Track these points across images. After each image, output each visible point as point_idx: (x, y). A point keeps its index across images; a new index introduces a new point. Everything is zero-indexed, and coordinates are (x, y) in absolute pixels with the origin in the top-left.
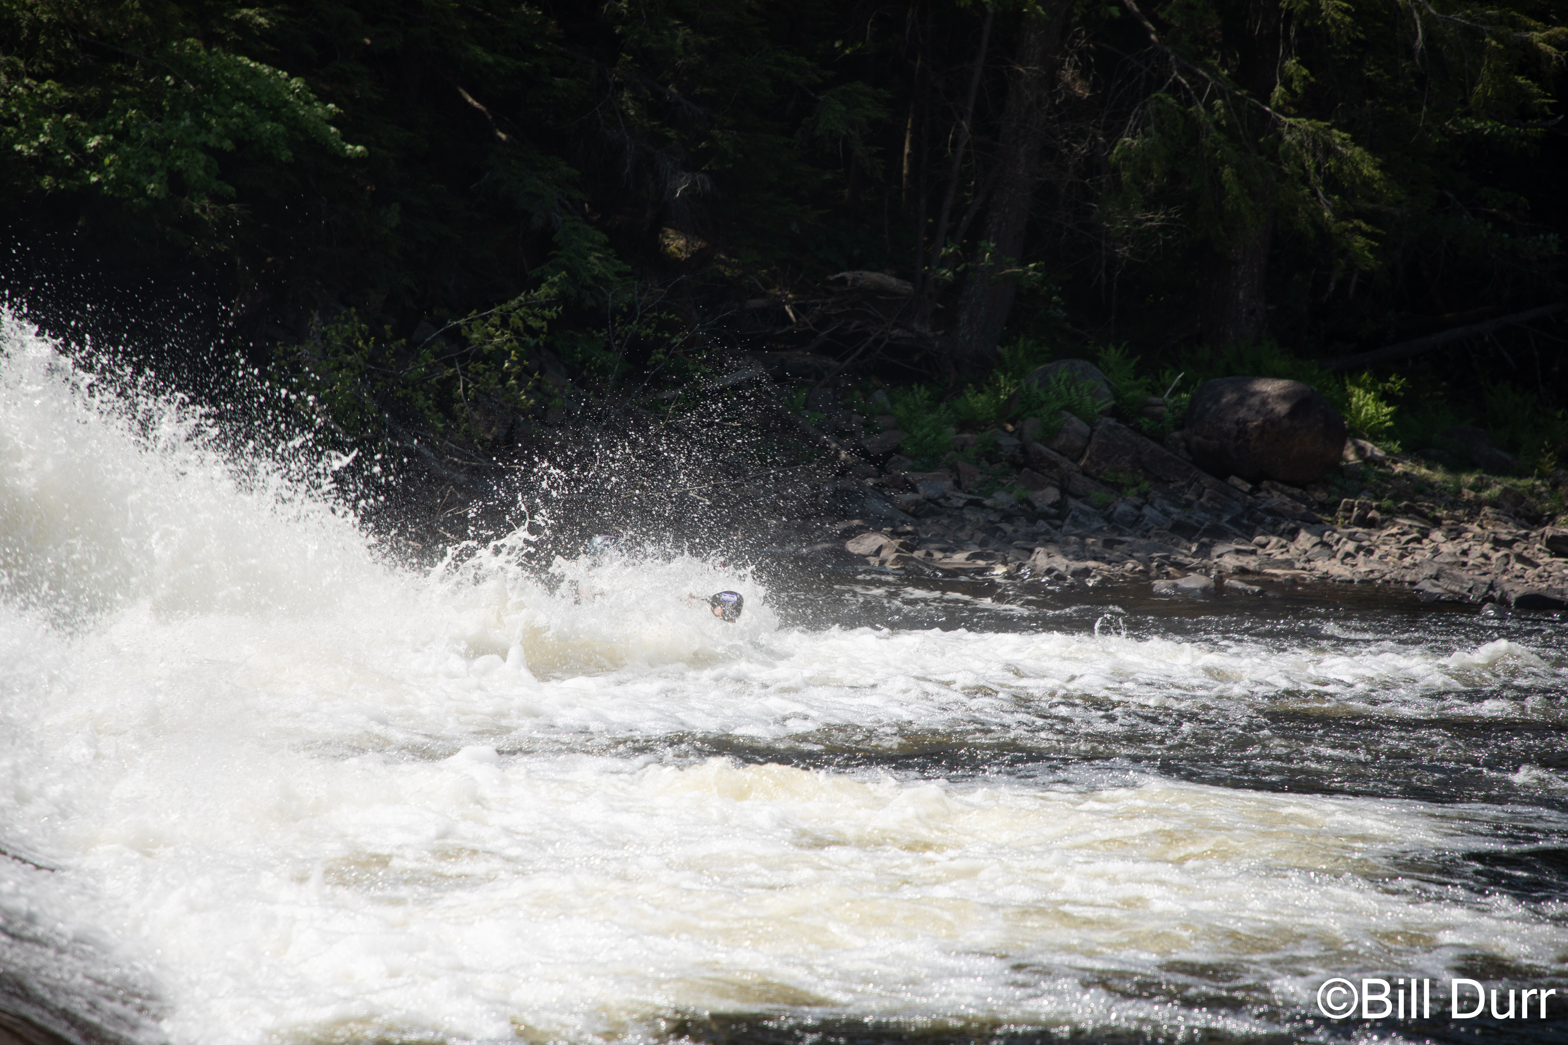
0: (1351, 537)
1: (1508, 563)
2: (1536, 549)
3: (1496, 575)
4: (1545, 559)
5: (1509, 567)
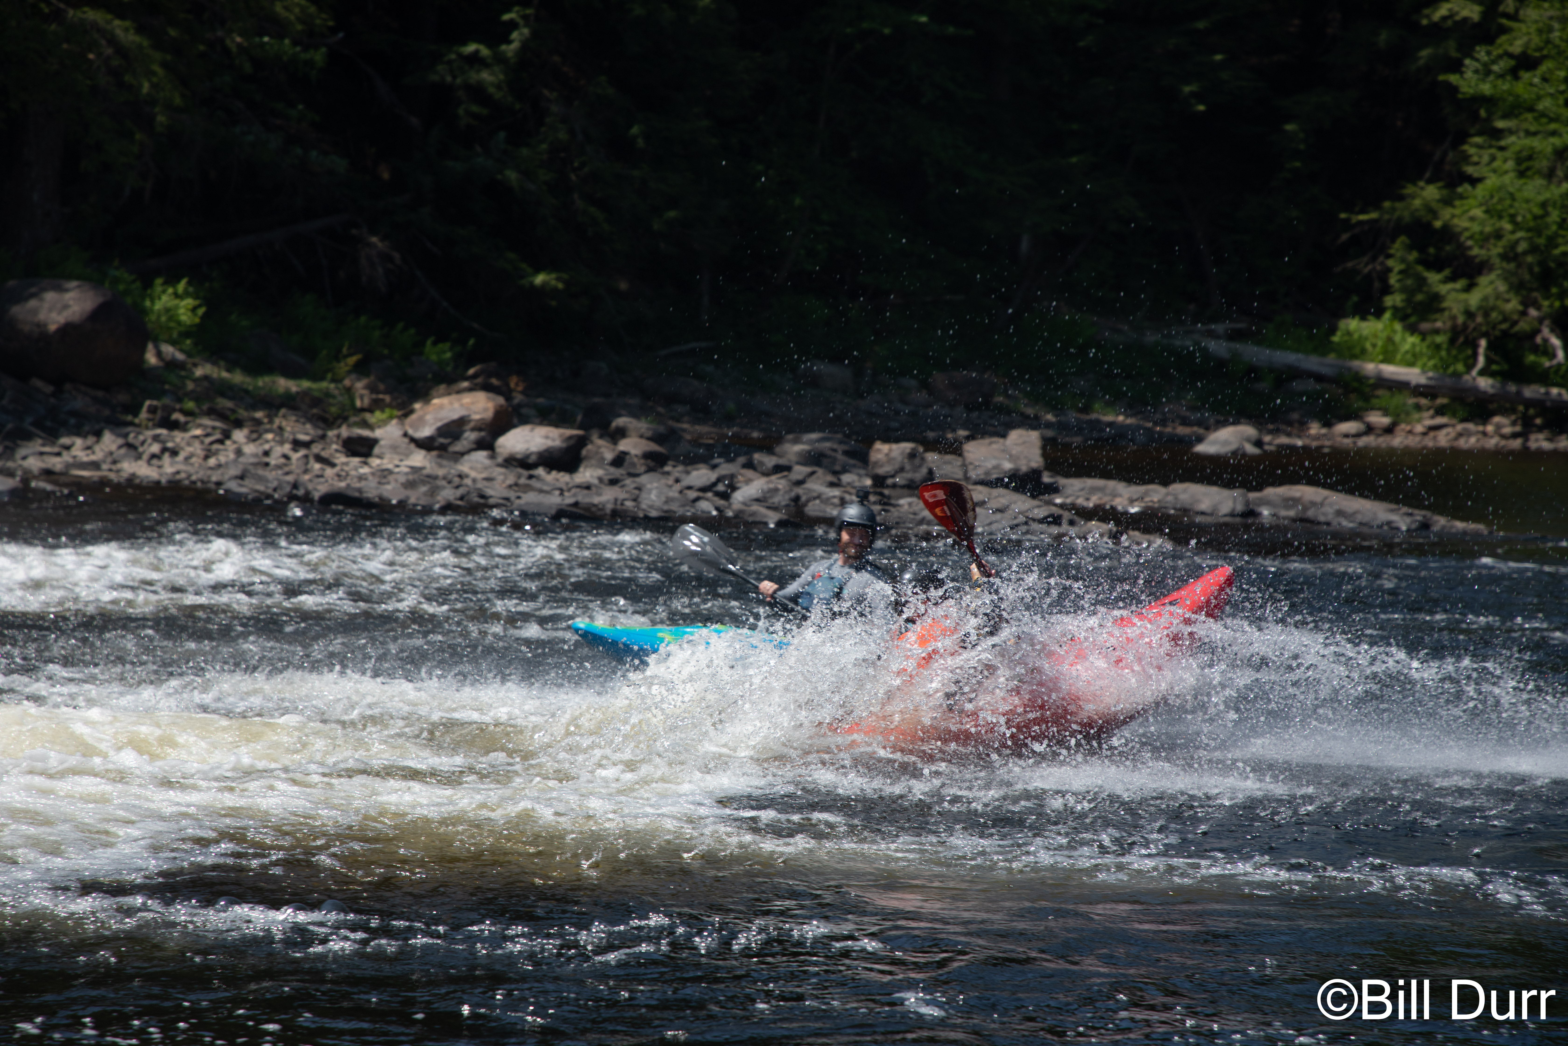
0: (156, 438)
1: (307, 463)
2: (333, 449)
3: (298, 475)
4: (342, 459)
5: (309, 466)
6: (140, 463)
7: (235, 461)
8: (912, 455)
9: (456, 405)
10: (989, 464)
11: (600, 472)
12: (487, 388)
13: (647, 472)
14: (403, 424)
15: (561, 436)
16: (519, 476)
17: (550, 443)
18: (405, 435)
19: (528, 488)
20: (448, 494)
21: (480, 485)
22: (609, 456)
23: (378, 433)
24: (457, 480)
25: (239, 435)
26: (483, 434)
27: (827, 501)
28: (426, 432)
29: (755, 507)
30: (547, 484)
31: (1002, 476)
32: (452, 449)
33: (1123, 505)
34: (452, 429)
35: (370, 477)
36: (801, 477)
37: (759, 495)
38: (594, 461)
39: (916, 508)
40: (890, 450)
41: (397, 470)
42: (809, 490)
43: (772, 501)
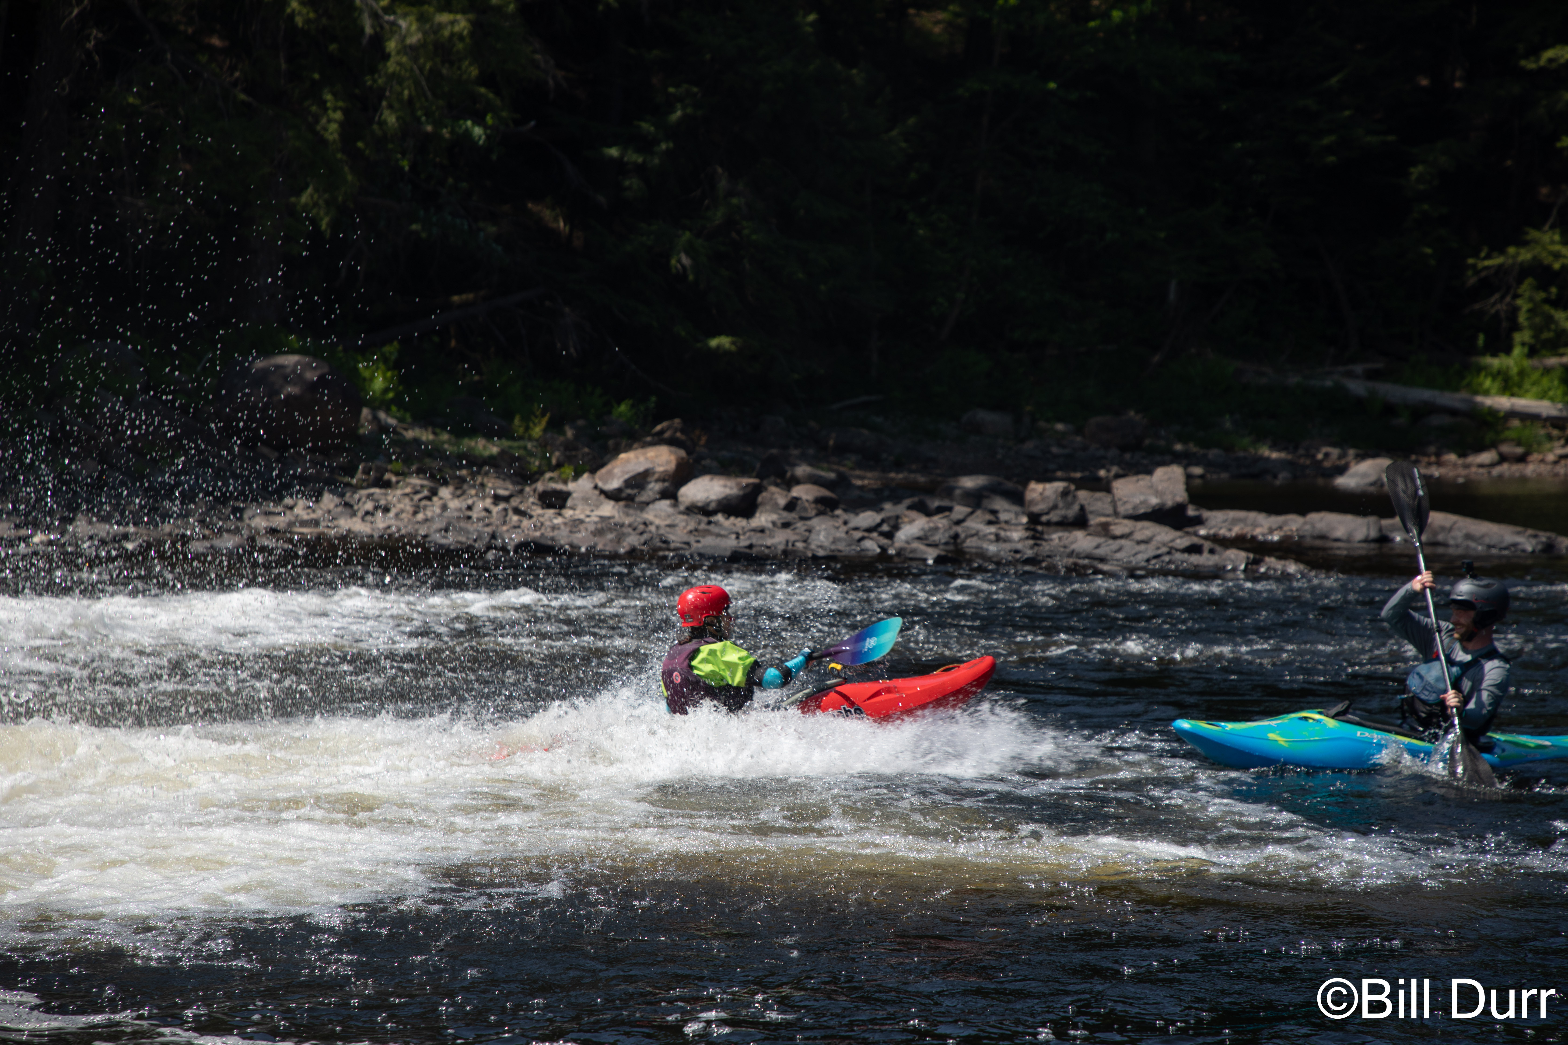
0: (370, 497)
1: (506, 515)
2: (530, 502)
3: (497, 526)
4: (537, 511)
5: (508, 518)
6: (355, 519)
7: (440, 515)
8: (1065, 494)
9: (642, 459)
10: (1137, 500)
11: (774, 517)
12: (672, 442)
13: (817, 515)
14: (593, 478)
15: (738, 485)
17: (728, 491)
18: (596, 487)
19: (707, 532)
20: (633, 540)
21: (662, 531)
22: (782, 502)
23: (571, 486)
24: (641, 527)
25: (445, 492)
26: (666, 484)
27: (984, 538)
28: (614, 484)
29: (916, 545)
30: (725, 529)
31: (1149, 510)
32: (638, 499)
33: (1263, 535)
34: (638, 481)
35: (562, 527)
36: (961, 517)
37: (921, 534)
38: (768, 507)
39: (1066, 542)
40: (1044, 489)
41: (588, 520)
42: (968, 528)
43: (931, 539)
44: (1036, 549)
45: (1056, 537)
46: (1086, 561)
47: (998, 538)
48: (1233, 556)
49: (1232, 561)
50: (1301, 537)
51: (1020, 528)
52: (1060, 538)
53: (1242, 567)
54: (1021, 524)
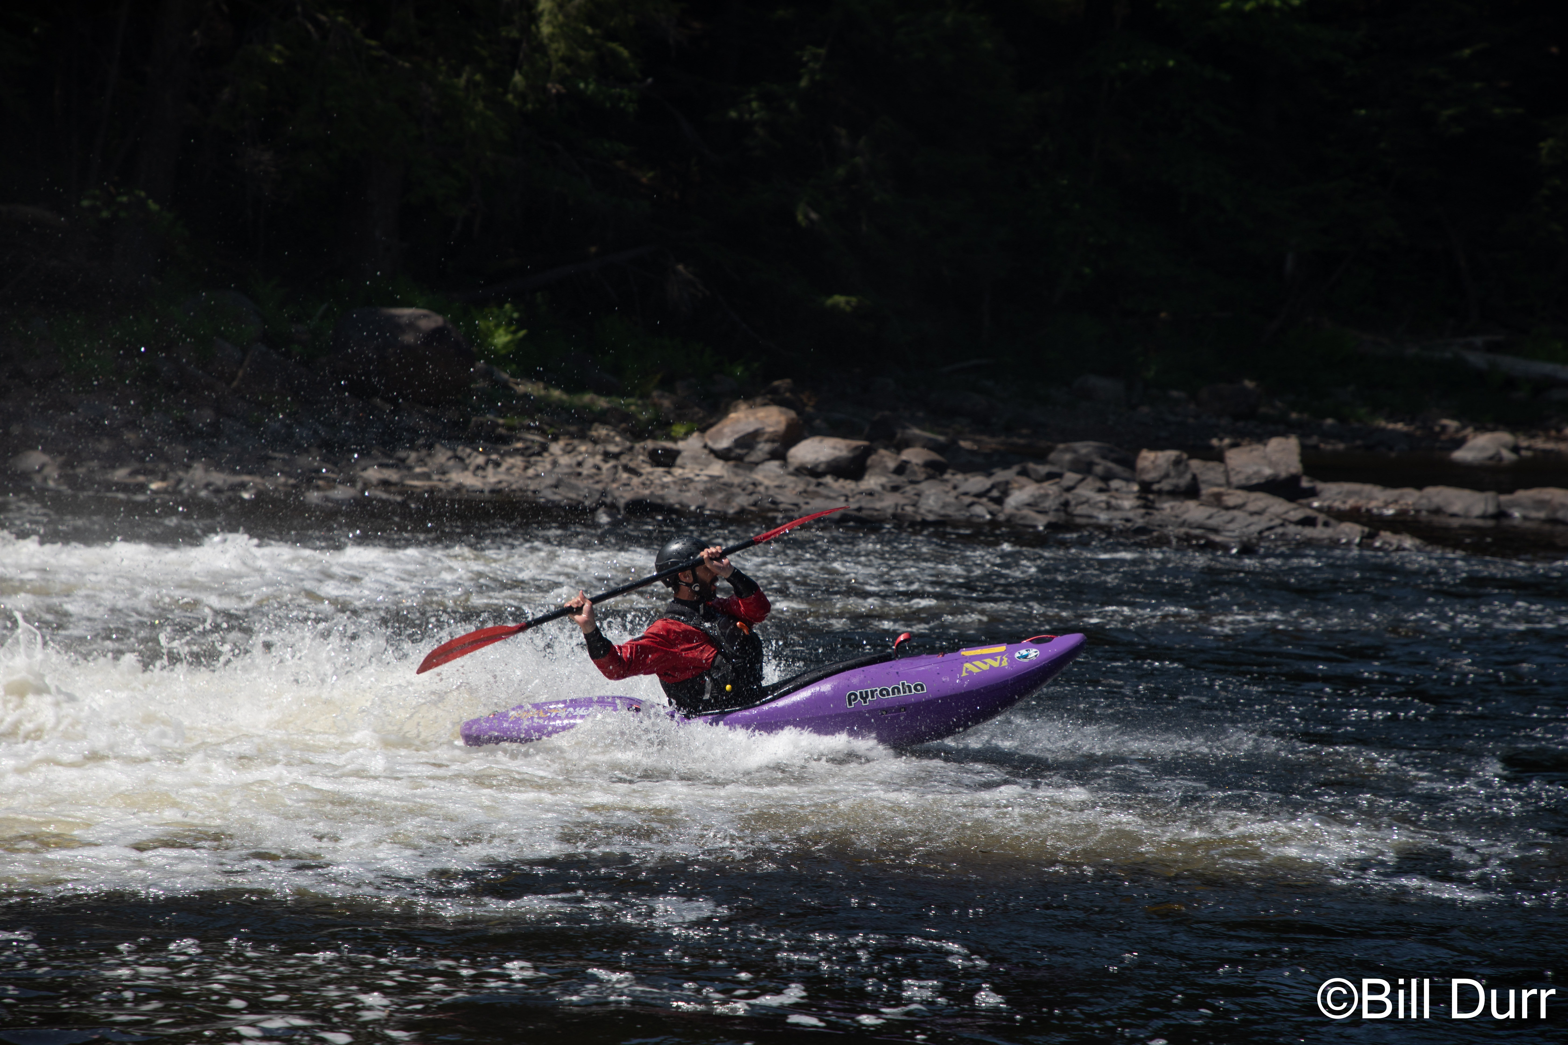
1: (615, 473)
2: (640, 460)
3: (607, 483)
4: (647, 469)
5: (617, 476)
6: (466, 473)
7: (551, 472)
8: (1177, 462)
9: (752, 419)
10: (1250, 470)
11: (883, 480)
12: (782, 403)
13: (927, 479)
14: (703, 437)
15: (847, 446)
16: (808, 484)
17: (837, 453)
18: (705, 446)
19: (816, 495)
20: (742, 500)
21: (771, 492)
22: (892, 465)
23: (681, 445)
24: (751, 487)
25: (556, 448)
26: (776, 445)
27: (1094, 505)
28: (724, 444)
29: (1026, 512)
30: (834, 491)
31: (1262, 481)
32: (748, 459)
33: (1378, 508)
34: (748, 441)
35: (672, 486)
36: (1071, 483)
37: (1031, 500)
38: (877, 470)
39: (1178, 512)
40: (1156, 458)
41: (697, 479)
42: (1079, 496)
43: (1042, 505)
44: (1147, 518)
45: (1167, 506)
46: (1198, 532)
47: (1109, 507)
48: (1347, 530)
49: (1347, 534)
50: (1418, 511)
51: (1131, 496)
52: (1172, 508)
53: (1357, 540)
54: (1134, 492)
